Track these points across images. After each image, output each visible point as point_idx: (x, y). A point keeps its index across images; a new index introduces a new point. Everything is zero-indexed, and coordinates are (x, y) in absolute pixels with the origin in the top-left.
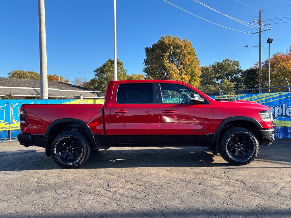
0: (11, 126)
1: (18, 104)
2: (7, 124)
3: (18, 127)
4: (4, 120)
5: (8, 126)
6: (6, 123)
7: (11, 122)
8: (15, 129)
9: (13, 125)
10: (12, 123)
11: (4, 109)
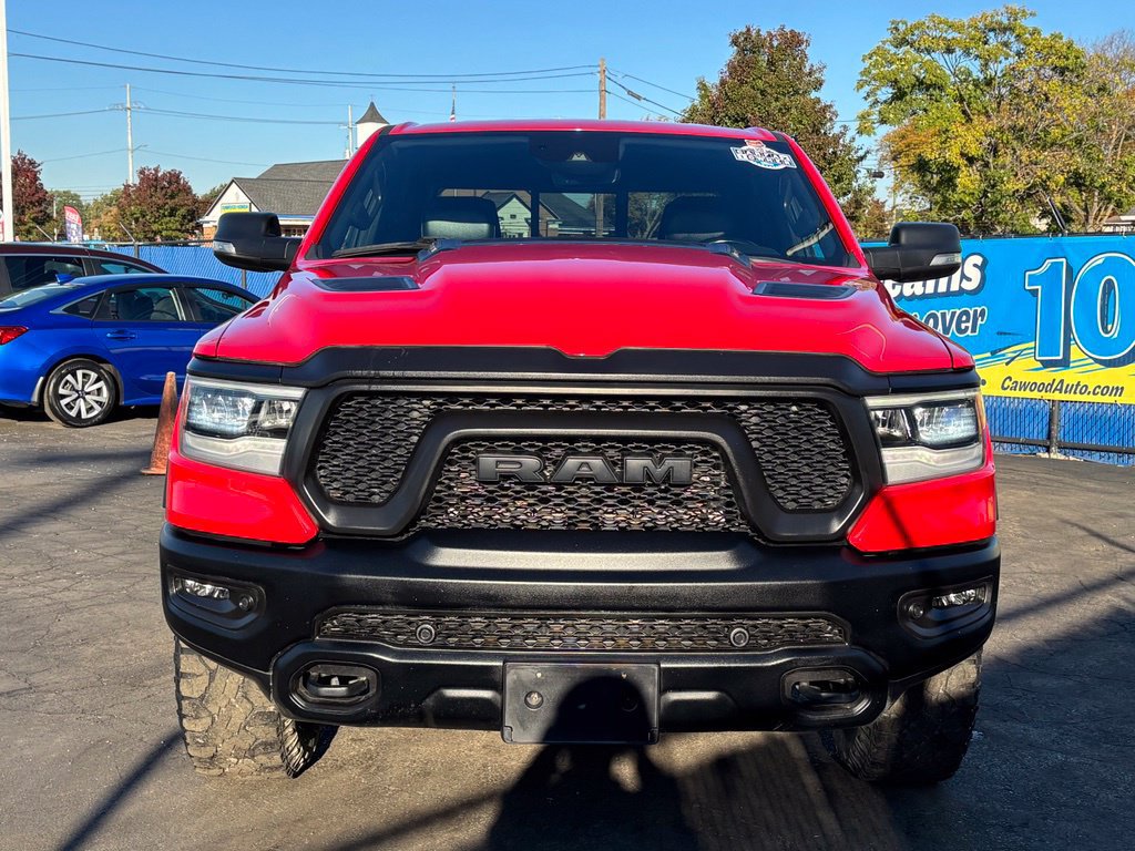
0: (1062, 381)
1: (1101, 261)
2: (1046, 364)
3: (1091, 389)
4: (1032, 344)
5: (1047, 376)
6: (1041, 361)
7: (1060, 357)
8: (1078, 397)
9: (1069, 376)
10: (1065, 363)
11: (1039, 287)
